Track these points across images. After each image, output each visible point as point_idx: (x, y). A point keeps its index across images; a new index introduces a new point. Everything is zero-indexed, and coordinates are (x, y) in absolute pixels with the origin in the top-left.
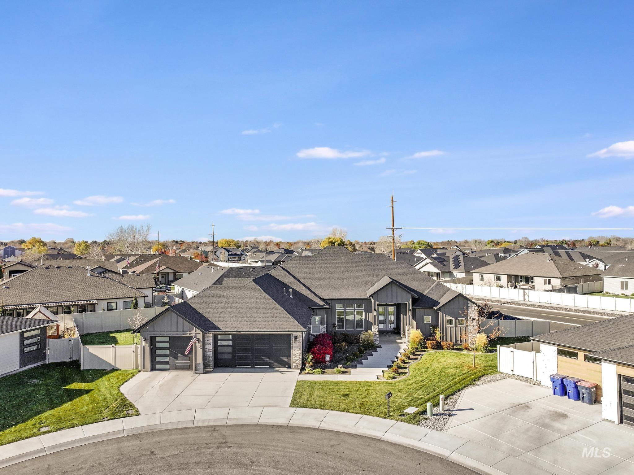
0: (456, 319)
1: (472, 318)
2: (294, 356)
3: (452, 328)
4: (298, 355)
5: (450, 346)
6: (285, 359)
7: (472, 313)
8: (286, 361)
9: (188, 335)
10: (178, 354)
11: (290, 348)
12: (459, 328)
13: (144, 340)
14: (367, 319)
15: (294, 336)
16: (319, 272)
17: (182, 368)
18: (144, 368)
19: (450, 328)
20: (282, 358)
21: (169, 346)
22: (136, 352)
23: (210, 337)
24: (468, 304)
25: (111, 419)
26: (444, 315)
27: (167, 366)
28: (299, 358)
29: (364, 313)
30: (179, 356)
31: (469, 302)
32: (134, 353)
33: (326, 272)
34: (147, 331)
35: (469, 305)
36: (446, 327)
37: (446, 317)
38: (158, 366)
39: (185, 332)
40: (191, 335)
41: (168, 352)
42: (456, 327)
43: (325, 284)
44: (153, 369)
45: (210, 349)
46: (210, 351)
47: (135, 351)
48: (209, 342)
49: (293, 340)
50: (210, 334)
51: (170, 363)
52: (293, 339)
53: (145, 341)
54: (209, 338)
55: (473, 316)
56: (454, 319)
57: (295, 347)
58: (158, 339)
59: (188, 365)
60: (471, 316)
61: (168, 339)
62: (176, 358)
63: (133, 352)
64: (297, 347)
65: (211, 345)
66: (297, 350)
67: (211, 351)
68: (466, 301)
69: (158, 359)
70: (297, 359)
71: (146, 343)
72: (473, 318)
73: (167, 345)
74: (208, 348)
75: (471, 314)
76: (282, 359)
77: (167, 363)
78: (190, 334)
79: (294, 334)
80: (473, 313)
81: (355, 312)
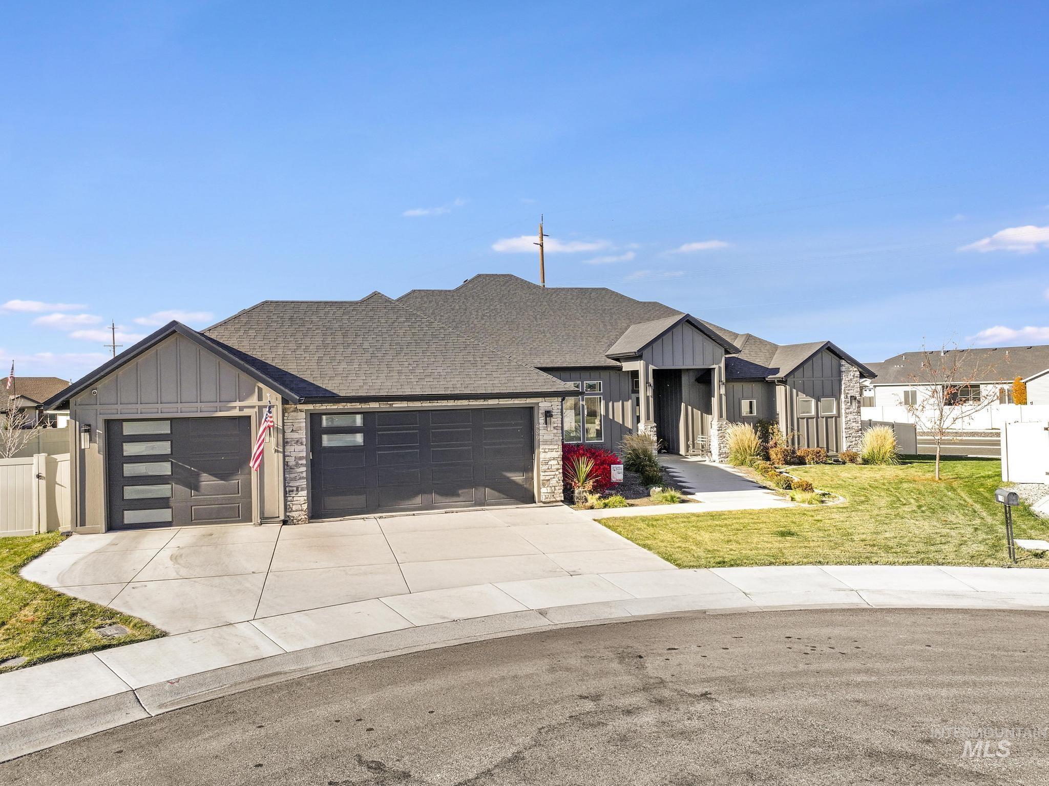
0: (818, 400)
1: (849, 396)
2: (546, 467)
3: (809, 420)
4: (555, 462)
5: (820, 456)
6: (518, 478)
7: (849, 386)
8: (520, 482)
9: (236, 413)
10: (198, 475)
11: (531, 447)
12: (824, 418)
13: (86, 431)
14: (611, 417)
15: (542, 411)
16: (482, 319)
17: (214, 517)
18: (83, 524)
19: (805, 419)
20: (509, 475)
21: (168, 451)
22: (49, 478)
23: (300, 420)
24: (840, 365)
25: (43, 660)
26: (794, 391)
27: (165, 515)
28: (557, 473)
29: (603, 402)
30: (202, 479)
31: (843, 362)
32: (43, 483)
33: (499, 319)
34: (93, 402)
35: (843, 369)
36: (798, 419)
37: (797, 395)
38: (130, 516)
39: (224, 403)
40: (246, 412)
41: (165, 469)
42: (817, 417)
43: (505, 341)
44: (113, 524)
45: (301, 458)
46: (300, 462)
47: (44, 474)
48: (295, 436)
49: (540, 421)
50: (300, 413)
51: (172, 504)
52: (542, 420)
53: (87, 435)
54: (296, 425)
55: (852, 393)
56: (813, 400)
57: (546, 442)
58: (129, 429)
59: (234, 507)
60: (847, 391)
61: (165, 429)
62: (194, 486)
63: (38, 476)
64: (551, 442)
65: (302, 444)
66: (552, 450)
67: (304, 462)
68: (835, 359)
69: (130, 492)
70: (553, 473)
71: (91, 440)
72: (851, 396)
73: (164, 448)
74: (293, 454)
75: (848, 389)
76: (508, 478)
77: (163, 503)
78: (241, 409)
79: (544, 404)
80: (852, 385)
81: (583, 400)
